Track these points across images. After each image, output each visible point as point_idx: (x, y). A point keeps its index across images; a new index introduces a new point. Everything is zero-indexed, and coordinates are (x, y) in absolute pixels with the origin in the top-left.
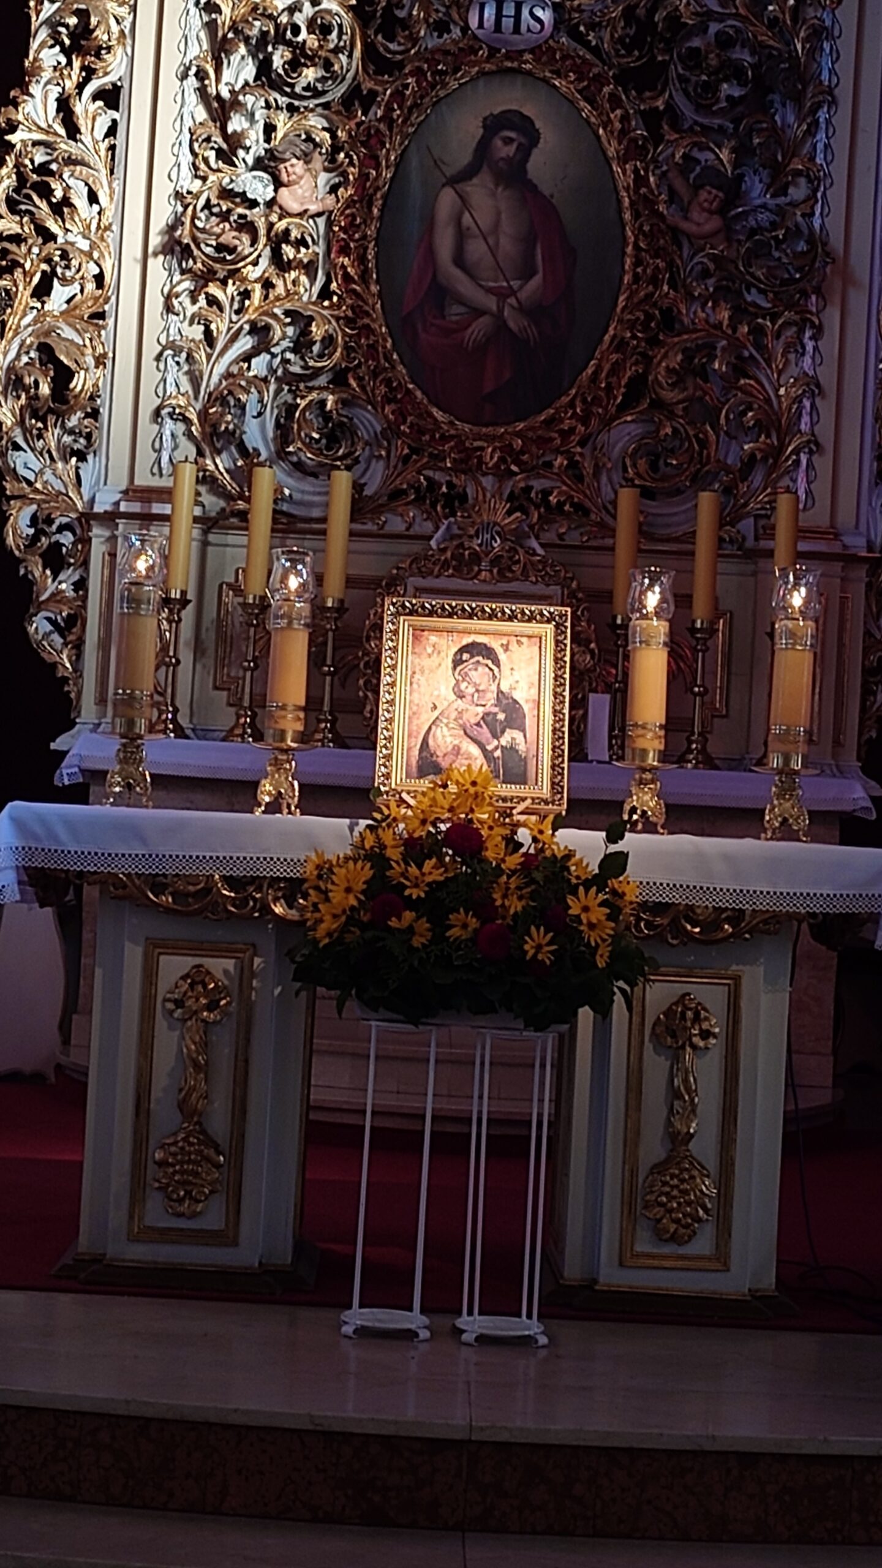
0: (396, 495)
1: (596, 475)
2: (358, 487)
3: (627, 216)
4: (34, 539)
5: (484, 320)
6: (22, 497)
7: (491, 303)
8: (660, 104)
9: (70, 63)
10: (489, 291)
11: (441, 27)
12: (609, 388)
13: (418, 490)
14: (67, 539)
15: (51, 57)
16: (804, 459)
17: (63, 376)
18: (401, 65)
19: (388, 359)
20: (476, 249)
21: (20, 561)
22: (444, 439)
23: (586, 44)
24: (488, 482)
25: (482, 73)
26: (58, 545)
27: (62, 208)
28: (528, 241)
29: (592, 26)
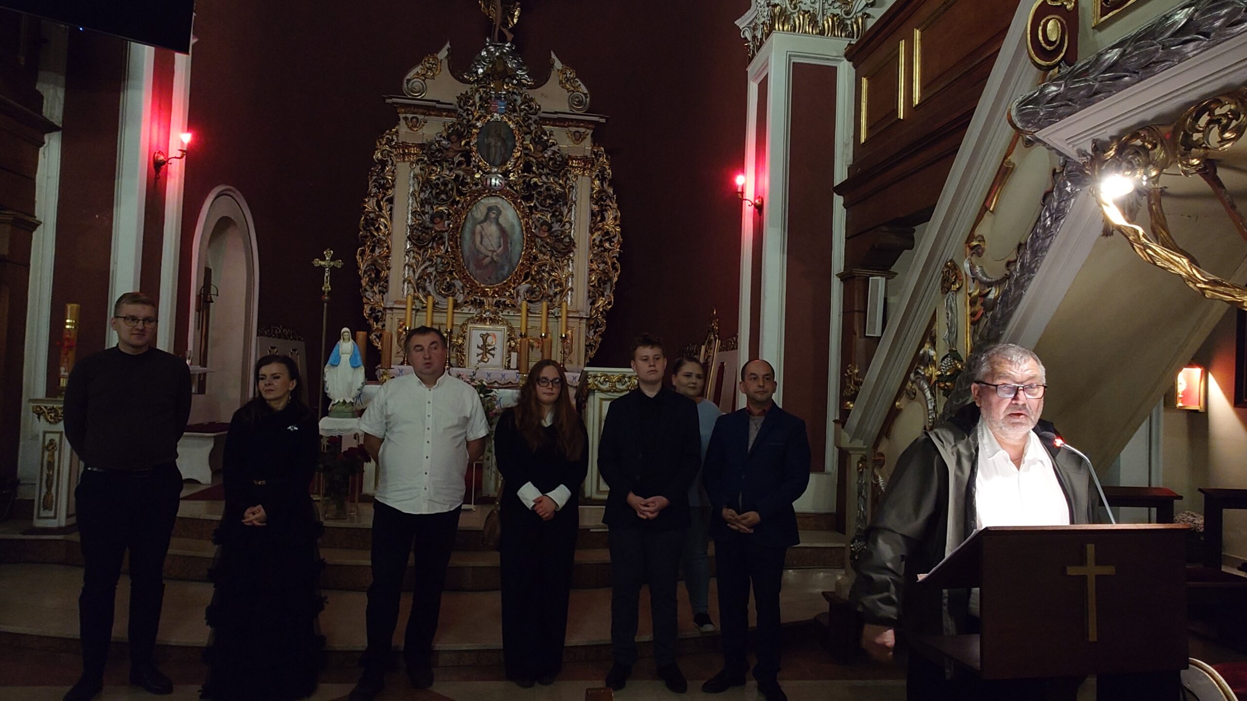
0: (466, 302)
1: (517, 298)
2: (455, 301)
3: (524, 233)
4: (370, 315)
5: (488, 258)
6: (368, 303)
7: (490, 254)
8: (532, 204)
9: (380, 192)
10: (489, 251)
11: (476, 184)
12: (520, 276)
13: (472, 301)
14: (380, 314)
15: (374, 190)
16: (569, 292)
17: (378, 273)
18: (466, 194)
19: (463, 268)
20: (485, 240)
21: (368, 320)
22: (478, 288)
23: (514, 189)
24: (490, 299)
25: (487, 196)
26: (378, 316)
27: (378, 229)
28: (500, 238)
29: (515, 185)
